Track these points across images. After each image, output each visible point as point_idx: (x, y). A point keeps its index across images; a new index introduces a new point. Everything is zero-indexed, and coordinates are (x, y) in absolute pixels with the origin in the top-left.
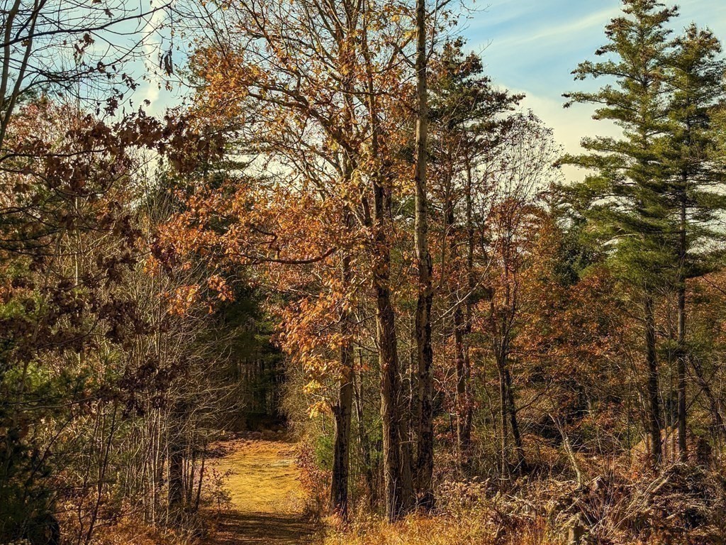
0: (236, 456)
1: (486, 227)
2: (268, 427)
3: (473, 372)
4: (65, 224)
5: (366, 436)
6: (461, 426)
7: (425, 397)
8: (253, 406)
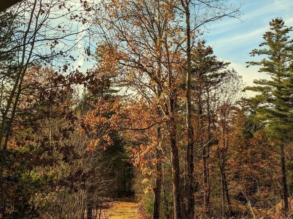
0: (114, 208)
1: (215, 115)
2: (127, 196)
3: (210, 174)
4: (46, 115)
5: (167, 200)
6: (206, 196)
7: (191, 184)
8: (121, 187)
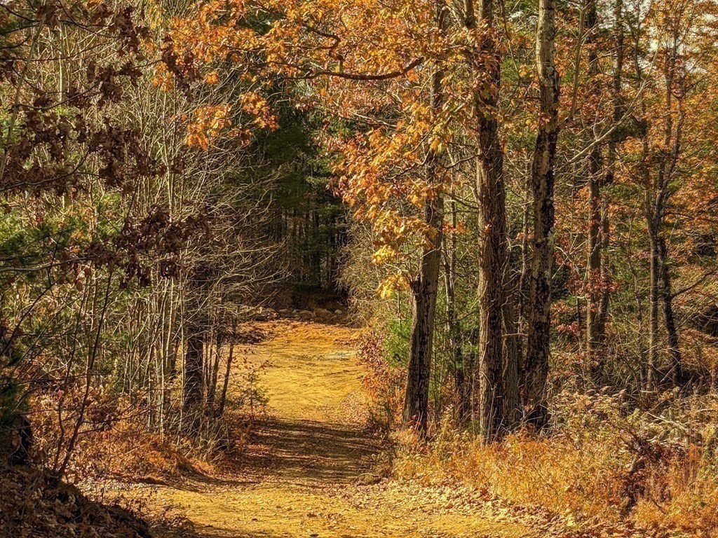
0: (277, 342)
1: (641, 33)
2: (322, 304)
3: (613, 239)
5: (458, 323)
6: (593, 314)
7: (541, 274)
8: (302, 274)
